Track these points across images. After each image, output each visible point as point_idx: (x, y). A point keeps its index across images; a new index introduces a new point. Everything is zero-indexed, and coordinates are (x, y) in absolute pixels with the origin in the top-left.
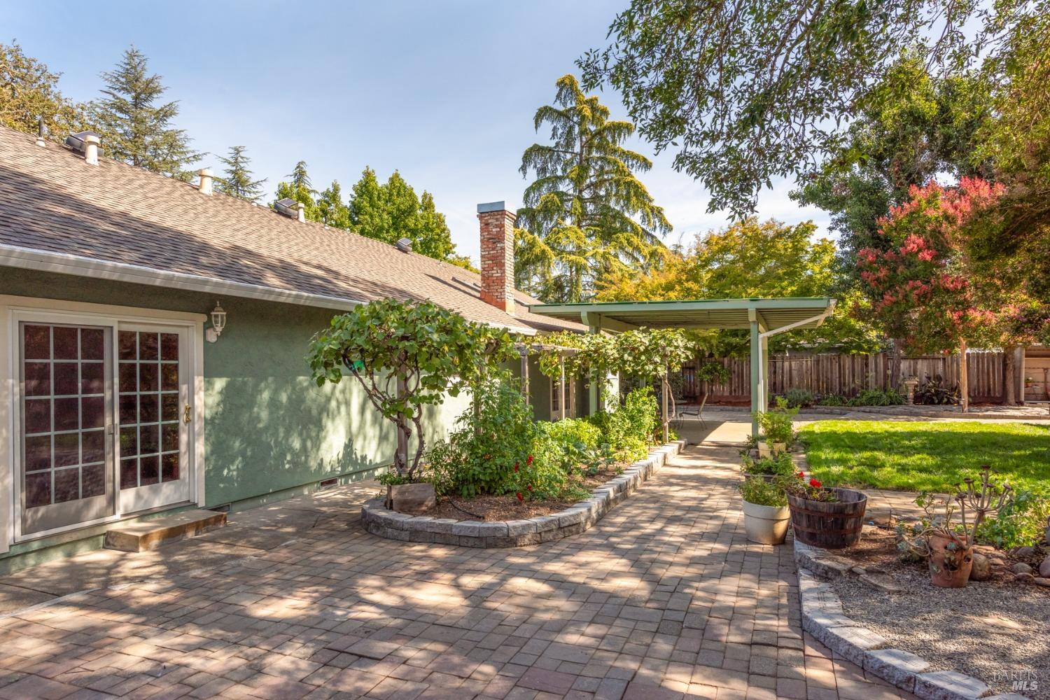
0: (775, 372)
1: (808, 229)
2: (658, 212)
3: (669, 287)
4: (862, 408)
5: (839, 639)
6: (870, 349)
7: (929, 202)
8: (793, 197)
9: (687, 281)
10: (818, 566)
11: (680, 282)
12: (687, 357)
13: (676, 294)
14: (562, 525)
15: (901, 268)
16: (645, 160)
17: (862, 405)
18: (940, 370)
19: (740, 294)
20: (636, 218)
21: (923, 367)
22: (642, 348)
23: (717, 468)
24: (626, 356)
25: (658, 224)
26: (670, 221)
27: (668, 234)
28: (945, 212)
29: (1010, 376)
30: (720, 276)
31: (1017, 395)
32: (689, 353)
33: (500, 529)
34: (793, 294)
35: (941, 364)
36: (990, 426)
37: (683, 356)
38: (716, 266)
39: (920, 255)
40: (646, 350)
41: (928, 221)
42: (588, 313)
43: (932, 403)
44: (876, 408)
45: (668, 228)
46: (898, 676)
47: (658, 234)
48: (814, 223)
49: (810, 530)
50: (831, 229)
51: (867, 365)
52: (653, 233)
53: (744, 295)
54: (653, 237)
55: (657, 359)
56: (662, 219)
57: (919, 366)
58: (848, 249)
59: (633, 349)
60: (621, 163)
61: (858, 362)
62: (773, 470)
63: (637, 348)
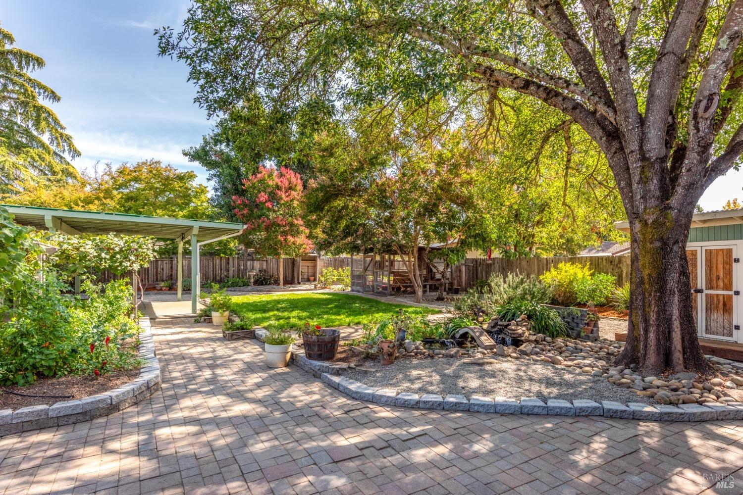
0: (172, 267)
1: (192, 176)
2: (68, 139)
3: (88, 201)
4: (230, 289)
5: (381, 396)
6: (231, 254)
7: (269, 176)
8: (185, 154)
9: (105, 198)
10: (333, 369)
11: (98, 198)
12: (155, 257)
13: (96, 207)
14: (150, 385)
15: (255, 210)
16: (53, 92)
17: (229, 287)
18: (265, 267)
19: (151, 213)
20: (45, 138)
21: (257, 265)
22: (117, 249)
23: (191, 332)
24: (103, 255)
25: (66, 148)
26: (79, 148)
27: (77, 159)
28: (277, 184)
29: (296, 270)
30: (129, 198)
31: (298, 280)
32: (155, 254)
33: (104, 400)
34: (184, 217)
35: (265, 263)
36: (301, 295)
37: (152, 256)
38: (126, 191)
39: (267, 204)
40: (121, 251)
41: (269, 186)
42: (53, 217)
43: (262, 284)
44: (238, 289)
45: (76, 153)
46: (412, 402)
47: (67, 156)
48: (195, 173)
49: (319, 353)
50: (208, 180)
51: (228, 263)
52: (61, 154)
53: (154, 214)
54: (61, 157)
55: (132, 258)
56: (70, 145)
57: (255, 264)
58: (219, 193)
59: (109, 249)
60: (30, 89)
61: (224, 262)
62: (245, 327)
63: (113, 249)
